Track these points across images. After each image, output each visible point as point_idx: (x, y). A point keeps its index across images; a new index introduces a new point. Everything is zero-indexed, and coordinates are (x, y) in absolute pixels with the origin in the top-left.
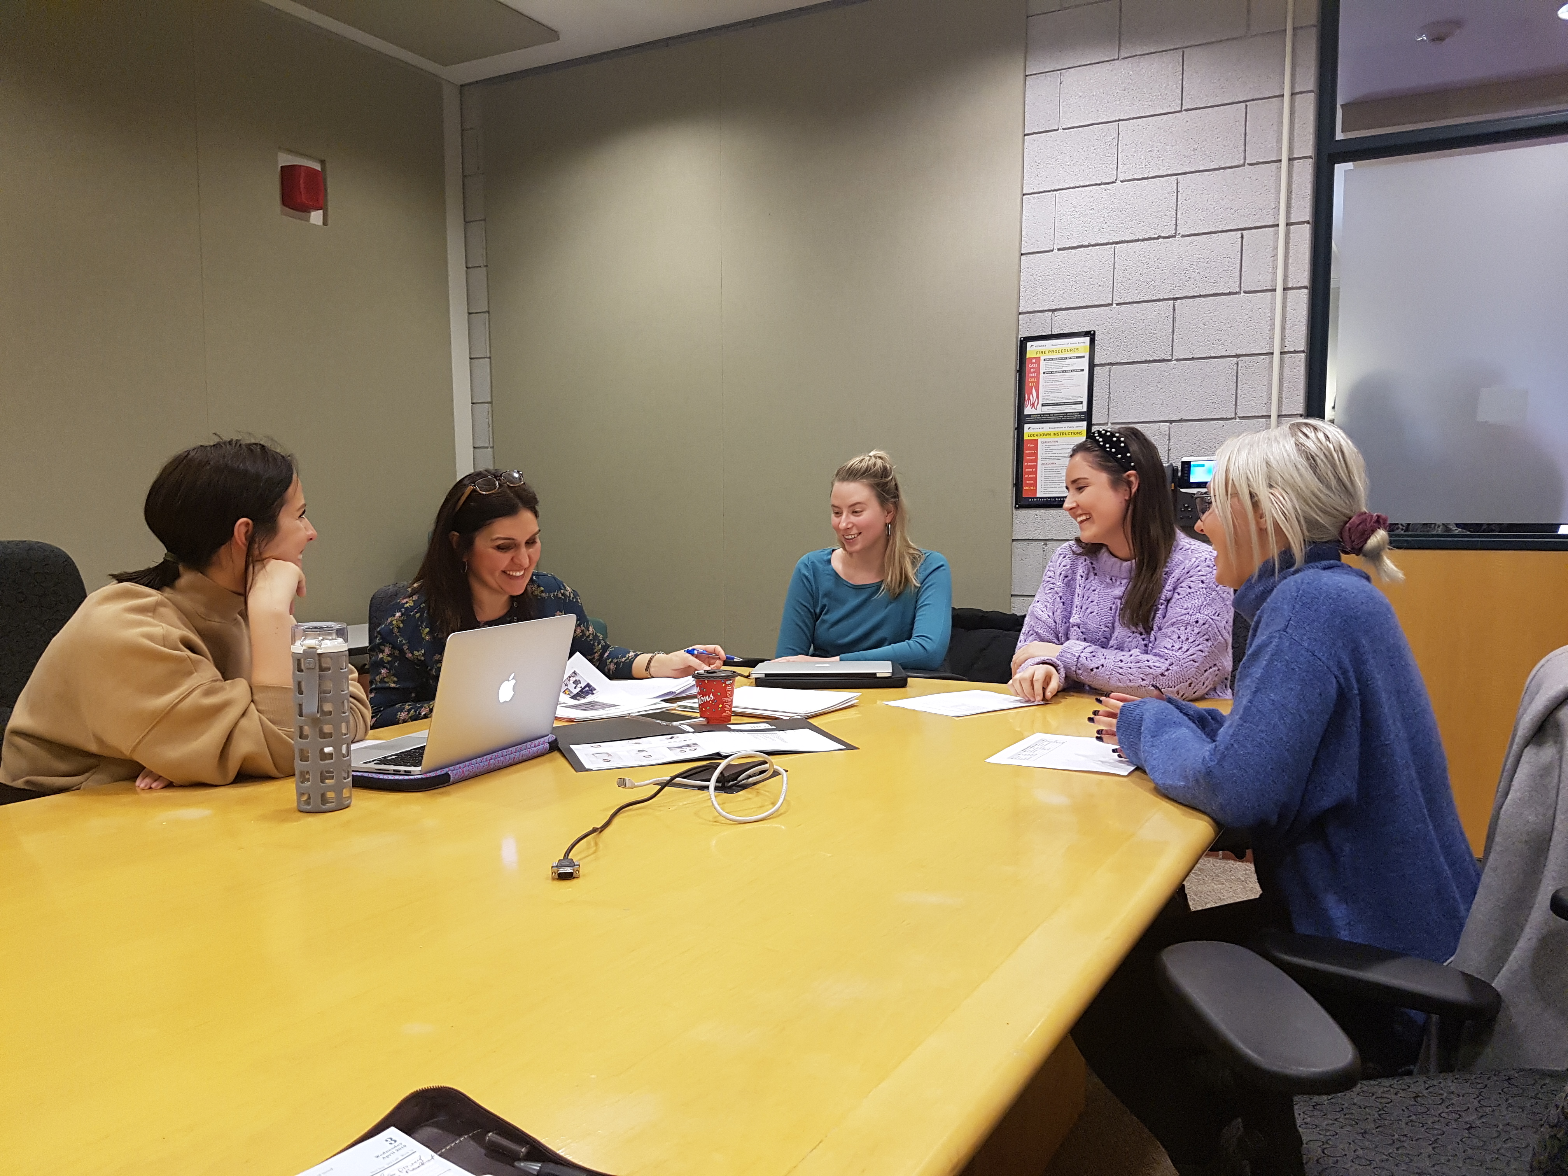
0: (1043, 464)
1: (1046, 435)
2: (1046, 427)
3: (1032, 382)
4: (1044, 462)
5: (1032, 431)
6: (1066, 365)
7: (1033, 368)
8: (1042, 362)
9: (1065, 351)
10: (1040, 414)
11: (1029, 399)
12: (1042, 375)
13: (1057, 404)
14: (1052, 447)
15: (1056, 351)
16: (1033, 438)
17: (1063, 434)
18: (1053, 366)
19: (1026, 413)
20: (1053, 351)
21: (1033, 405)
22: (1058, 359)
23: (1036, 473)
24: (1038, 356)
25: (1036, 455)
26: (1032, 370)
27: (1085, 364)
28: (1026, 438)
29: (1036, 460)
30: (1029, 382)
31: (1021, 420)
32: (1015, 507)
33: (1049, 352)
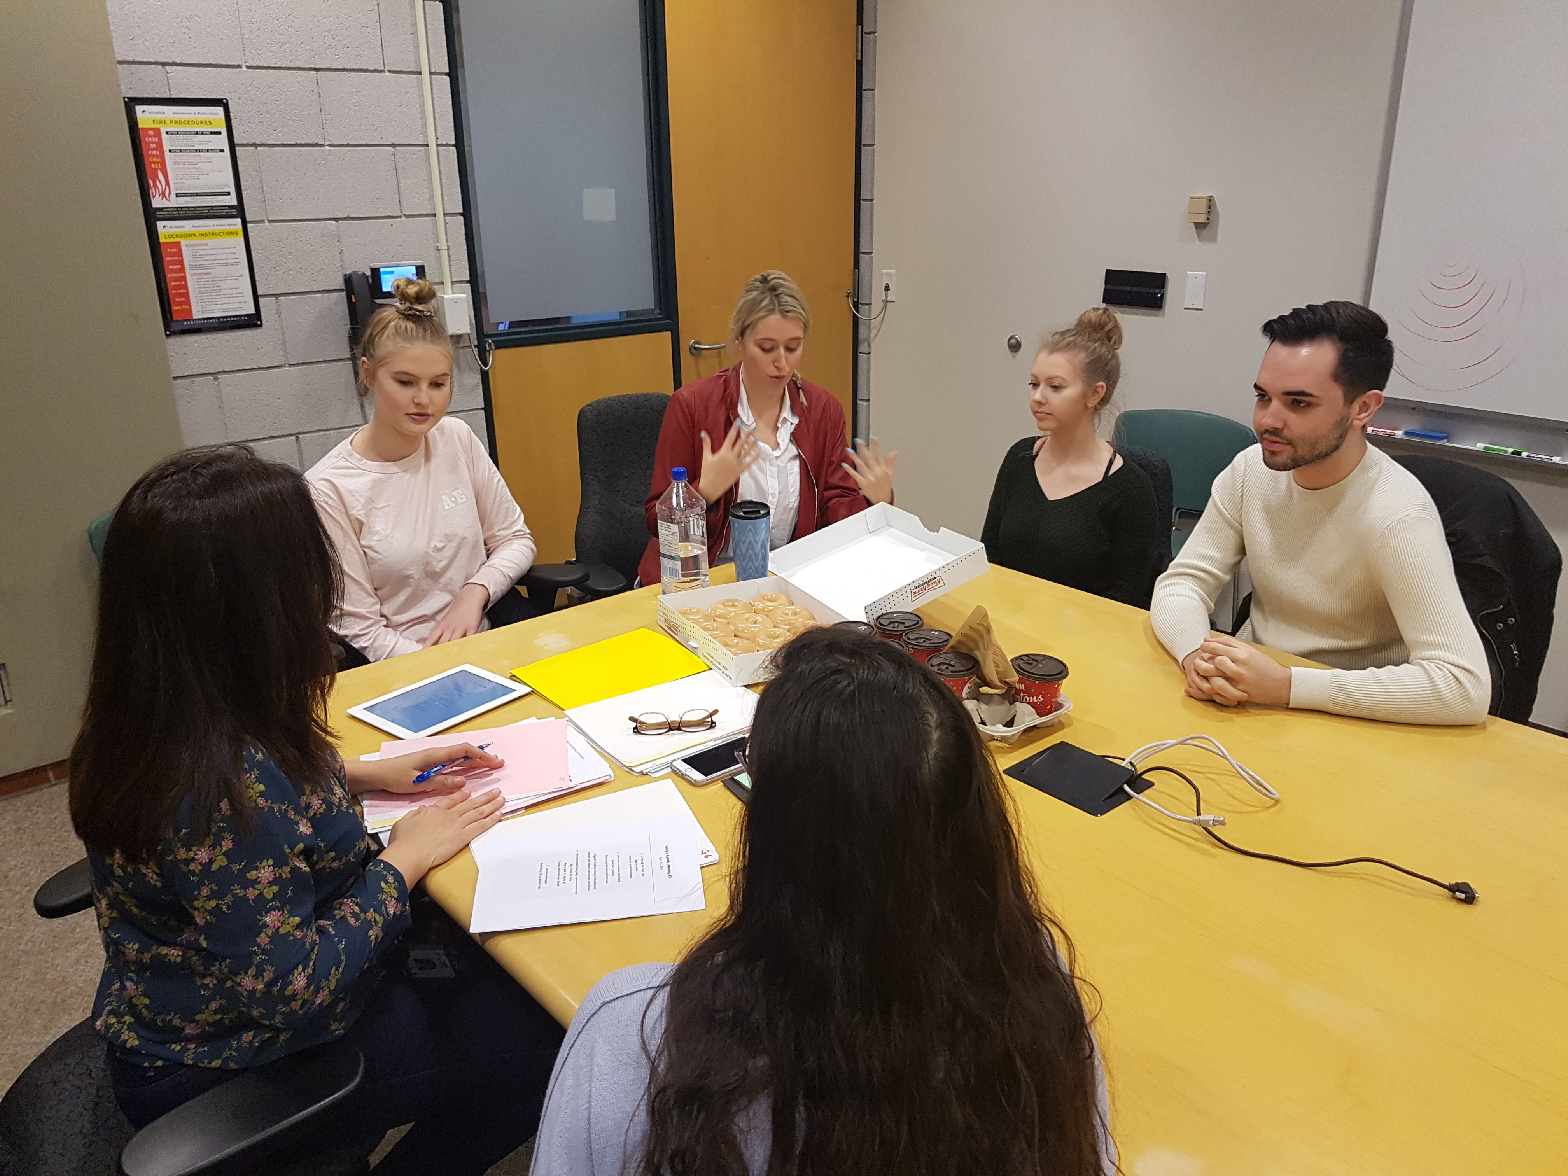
0: (194, 274)
1: (190, 235)
2: (188, 226)
3: (155, 163)
4: (195, 272)
5: (168, 231)
6: (200, 142)
7: (153, 143)
8: (164, 135)
9: (194, 123)
10: (177, 208)
11: (155, 185)
12: (167, 154)
13: (197, 195)
14: (202, 252)
15: (182, 123)
16: (172, 240)
17: (213, 234)
18: (181, 142)
19: (154, 205)
20: (176, 122)
21: (163, 194)
22: (186, 133)
23: (185, 286)
24: (156, 126)
25: (181, 262)
26: (153, 146)
27: (223, 141)
28: (162, 240)
29: (182, 270)
30: (150, 162)
31: (151, 216)
32: (167, 335)
33: (171, 122)
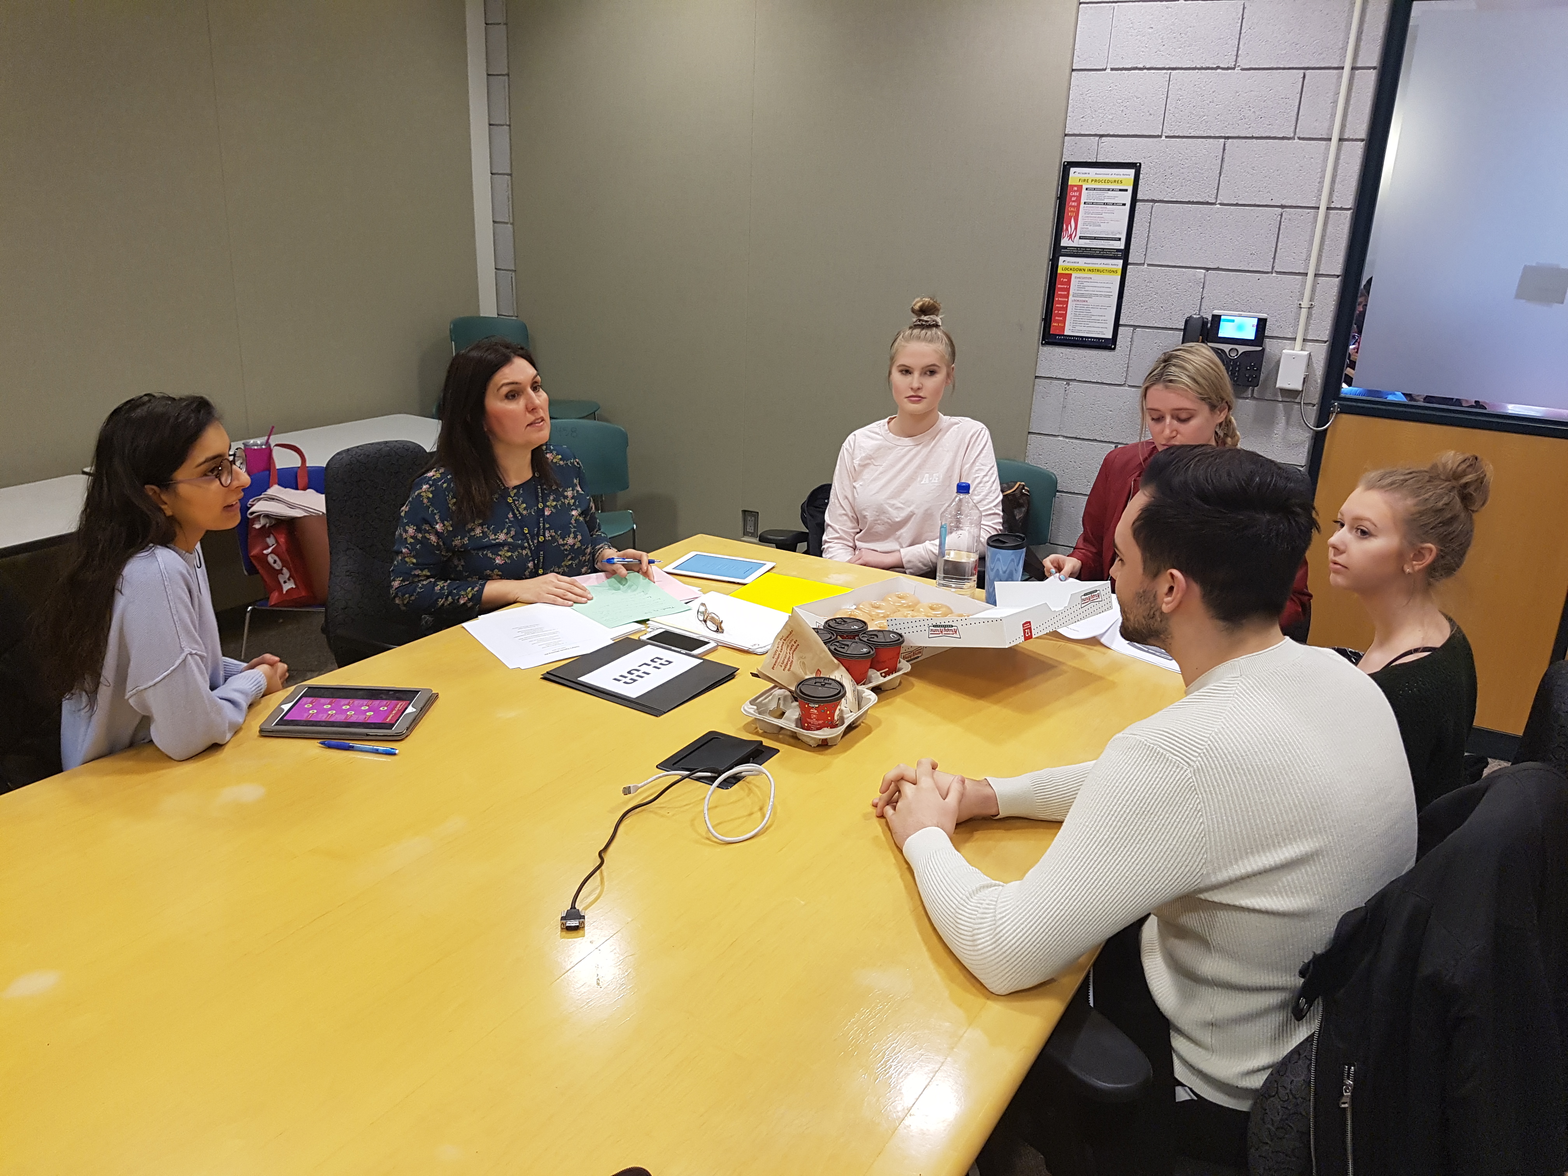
0: (1075, 300)
1: (1080, 270)
2: (1081, 262)
3: (1071, 211)
4: (1075, 298)
5: (1066, 265)
6: (1109, 197)
7: (1074, 196)
8: (1084, 190)
9: (1109, 181)
10: (1077, 248)
11: (1067, 229)
12: (1082, 205)
13: (1095, 238)
14: (1085, 284)
15: (1099, 181)
16: (1067, 272)
17: (1098, 271)
18: (1095, 196)
19: (1062, 244)
20: (1096, 181)
21: (1071, 235)
22: (1100, 189)
23: (1066, 309)
24: (1080, 184)
25: (1068, 290)
26: (1073, 199)
27: (1127, 198)
28: (1060, 271)
29: (1067, 296)
30: (1069, 211)
31: (1057, 251)
32: (1042, 343)
33: (1092, 181)
